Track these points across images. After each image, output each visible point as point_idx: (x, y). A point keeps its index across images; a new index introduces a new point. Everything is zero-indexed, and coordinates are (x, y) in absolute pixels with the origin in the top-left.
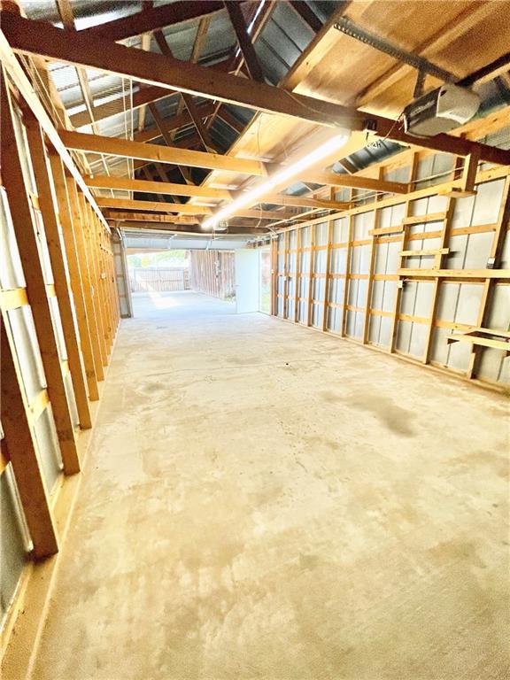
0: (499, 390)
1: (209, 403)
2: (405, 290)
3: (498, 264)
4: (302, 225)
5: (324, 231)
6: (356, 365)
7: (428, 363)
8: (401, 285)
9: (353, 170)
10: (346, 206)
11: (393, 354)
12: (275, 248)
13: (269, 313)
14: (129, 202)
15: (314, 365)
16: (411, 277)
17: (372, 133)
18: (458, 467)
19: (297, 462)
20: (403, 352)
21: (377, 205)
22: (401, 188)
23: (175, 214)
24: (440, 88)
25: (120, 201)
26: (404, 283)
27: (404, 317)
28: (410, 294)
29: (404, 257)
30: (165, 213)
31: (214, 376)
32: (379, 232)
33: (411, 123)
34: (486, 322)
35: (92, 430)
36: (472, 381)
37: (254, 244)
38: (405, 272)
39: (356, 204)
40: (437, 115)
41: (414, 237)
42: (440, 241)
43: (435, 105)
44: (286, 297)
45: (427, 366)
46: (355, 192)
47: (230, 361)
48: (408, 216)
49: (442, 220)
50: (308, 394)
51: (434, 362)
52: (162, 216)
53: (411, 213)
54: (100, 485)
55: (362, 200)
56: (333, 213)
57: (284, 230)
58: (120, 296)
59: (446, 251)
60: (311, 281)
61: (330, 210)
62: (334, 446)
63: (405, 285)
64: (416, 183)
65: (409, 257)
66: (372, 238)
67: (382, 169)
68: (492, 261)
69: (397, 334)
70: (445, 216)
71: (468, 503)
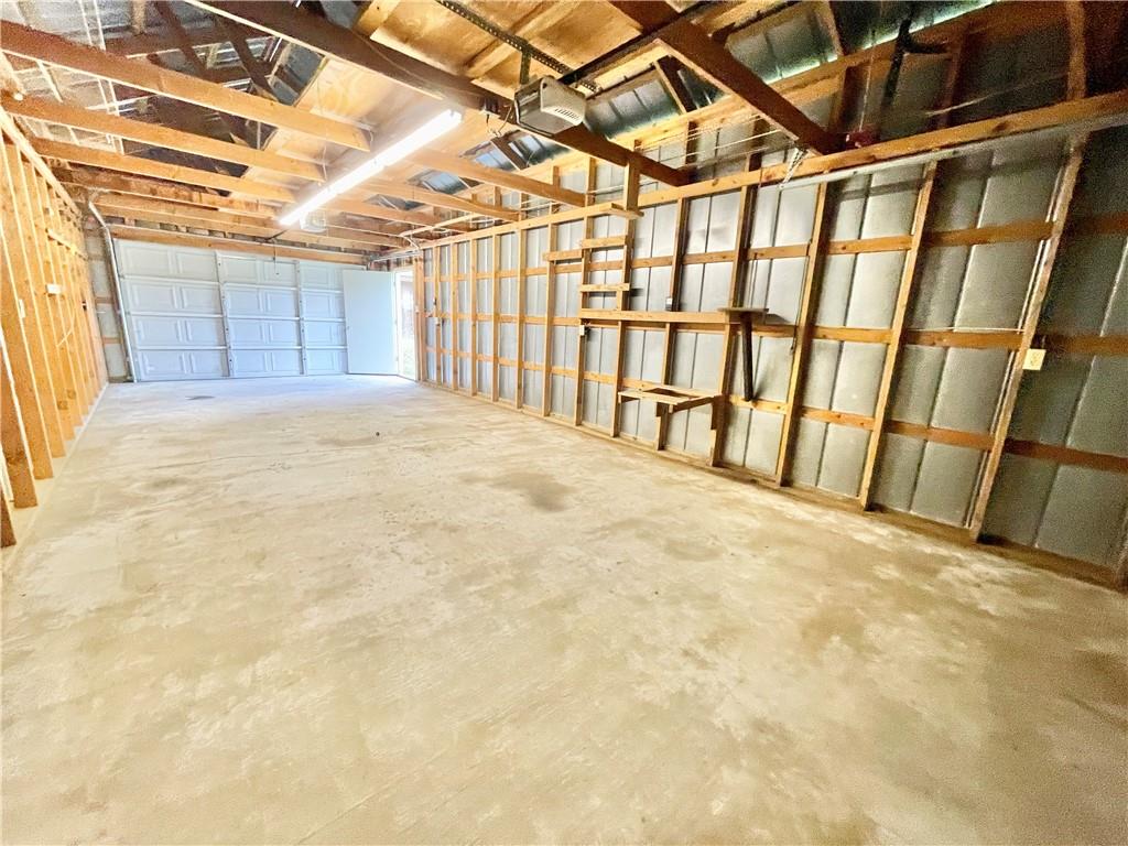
0: (684, 460)
1: (269, 497)
2: (588, 339)
3: (677, 306)
4: (458, 238)
5: (488, 248)
6: (524, 441)
7: (616, 435)
8: (582, 332)
9: (523, 165)
10: (514, 216)
11: (579, 428)
12: (421, 273)
13: (414, 377)
14: (116, 157)
15: (464, 443)
16: (594, 321)
17: (493, 116)
18: (599, 534)
19: (393, 552)
20: (589, 424)
21: (551, 218)
22: (576, 199)
23: (224, 193)
24: (541, 80)
25: (95, 154)
26: (586, 329)
27: (589, 375)
28: (595, 345)
29: (585, 293)
30: (203, 189)
31: (288, 463)
32: (557, 257)
33: (522, 113)
34: (670, 376)
35: (16, 547)
36: (660, 452)
37: (388, 263)
38: (588, 315)
39: (528, 213)
40: (543, 110)
41: (595, 267)
42: (621, 274)
43: (538, 99)
44: (439, 352)
45: (616, 440)
46: (525, 198)
47: (323, 442)
48: (588, 237)
49: (621, 247)
50: (440, 477)
51: (622, 434)
52: (195, 195)
53: (590, 233)
54: (25, 614)
55: (536, 210)
56: (499, 223)
57: (433, 244)
58: (104, 341)
59: (627, 287)
60: (474, 325)
61: (494, 219)
62: (453, 529)
63: (588, 330)
64: (595, 194)
65: (592, 294)
66: (547, 265)
67: (556, 169)
68: (670, 302)
69: (582, 399)
70: (623, 243)
71: (591, 564)
